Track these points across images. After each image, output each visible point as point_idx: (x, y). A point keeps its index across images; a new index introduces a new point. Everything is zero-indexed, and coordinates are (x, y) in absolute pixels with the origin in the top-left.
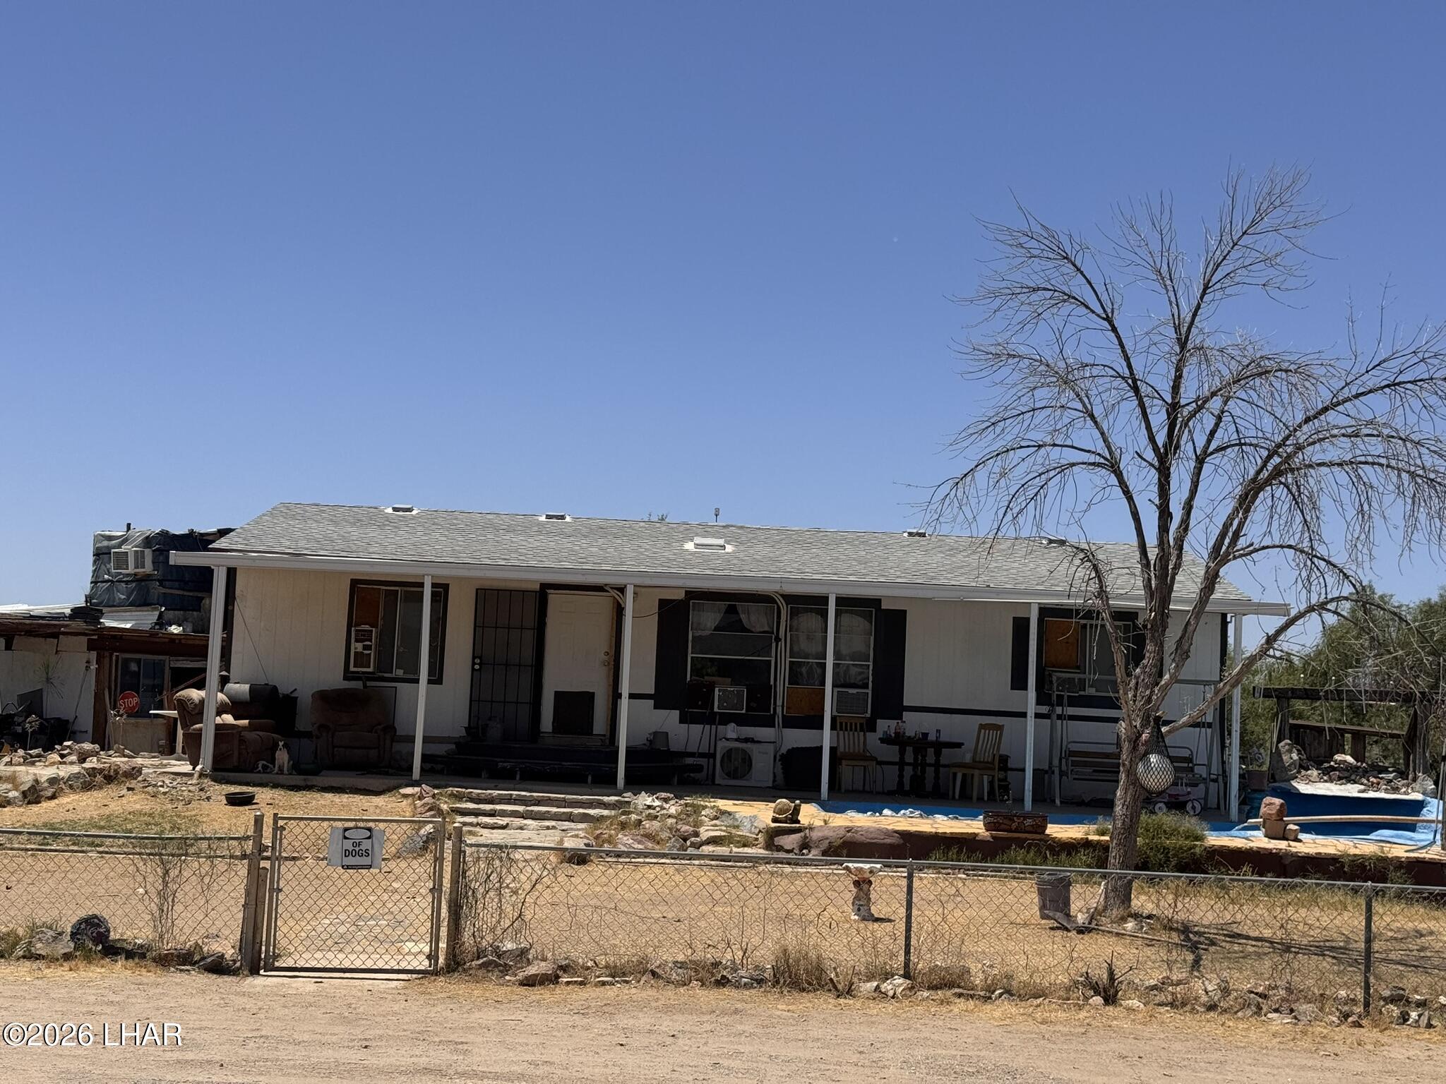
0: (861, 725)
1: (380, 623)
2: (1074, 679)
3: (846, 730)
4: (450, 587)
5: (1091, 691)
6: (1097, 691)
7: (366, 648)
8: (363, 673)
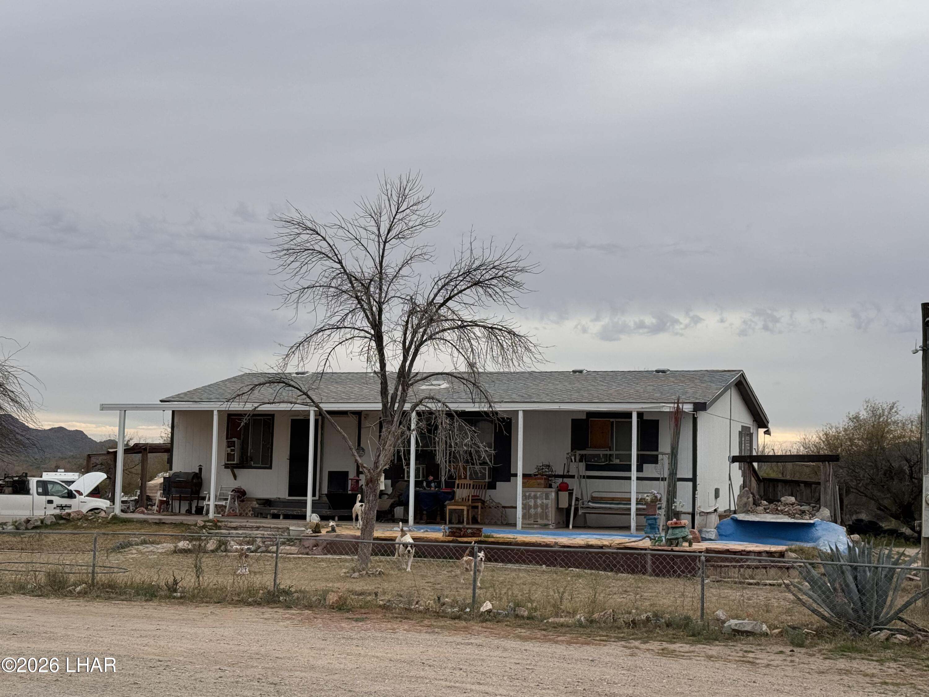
0: (485, 486)
1: (242, 437)
2: (600, 455)
3: (479, 488)
4: (275, 415)
5: (617, 461)
6: (620, 461)
7: (232, 450)
8: (231, 464)
